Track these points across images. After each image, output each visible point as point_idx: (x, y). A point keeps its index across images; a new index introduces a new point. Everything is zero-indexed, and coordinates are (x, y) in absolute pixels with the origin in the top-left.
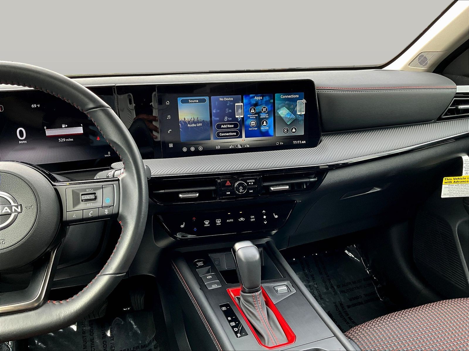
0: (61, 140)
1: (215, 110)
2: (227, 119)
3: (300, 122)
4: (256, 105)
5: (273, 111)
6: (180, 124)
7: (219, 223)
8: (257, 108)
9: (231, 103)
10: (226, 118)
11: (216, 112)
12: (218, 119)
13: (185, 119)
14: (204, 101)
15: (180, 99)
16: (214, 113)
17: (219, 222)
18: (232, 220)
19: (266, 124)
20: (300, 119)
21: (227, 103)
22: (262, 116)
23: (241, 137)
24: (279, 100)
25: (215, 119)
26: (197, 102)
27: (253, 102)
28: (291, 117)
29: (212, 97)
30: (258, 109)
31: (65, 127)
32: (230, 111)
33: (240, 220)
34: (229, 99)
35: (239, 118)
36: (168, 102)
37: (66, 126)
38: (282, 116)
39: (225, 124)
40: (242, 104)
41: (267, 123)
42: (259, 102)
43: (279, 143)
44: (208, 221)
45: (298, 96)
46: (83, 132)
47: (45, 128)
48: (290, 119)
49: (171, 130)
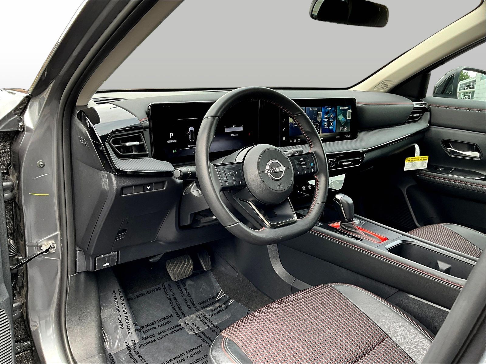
0: (232, 135)
3: (348, 124)
4: (328, 112)
5: (335, 117)
6: (289, 125)
9: (316, 112)
10: (313, 121)
13: (292, 121)
17: (310, 187)
20: (348, 122)
21: (314, 111)
22: (331, 120)
24: (339, 110)
27: (326, 111)
29: (307, 107)
30: (329, 115)
31: (235, 127)
32: (315, 116)
34: (315, 109)
35: (319, 121)
38: (340, 120)
40: (321, 112)
41: (332, 124)
42: (330, 111)
43: (338, 137)
45: (348, 108)
46: (243, 130)
47: (225, 127)
48: (344, 122)
49: (285, 129)
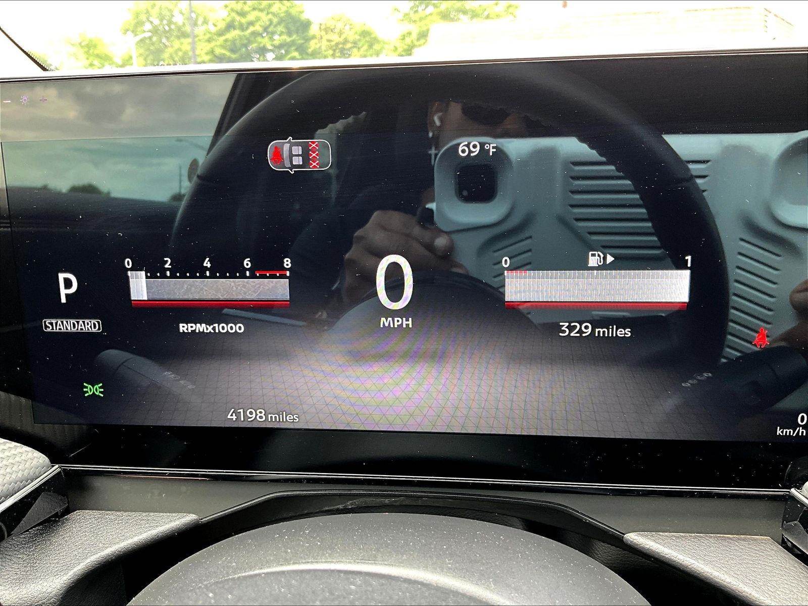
0: (571, 329)
31: (604, 267)
37: (610, 259)
46: (686, 299)
47: (506, 262)
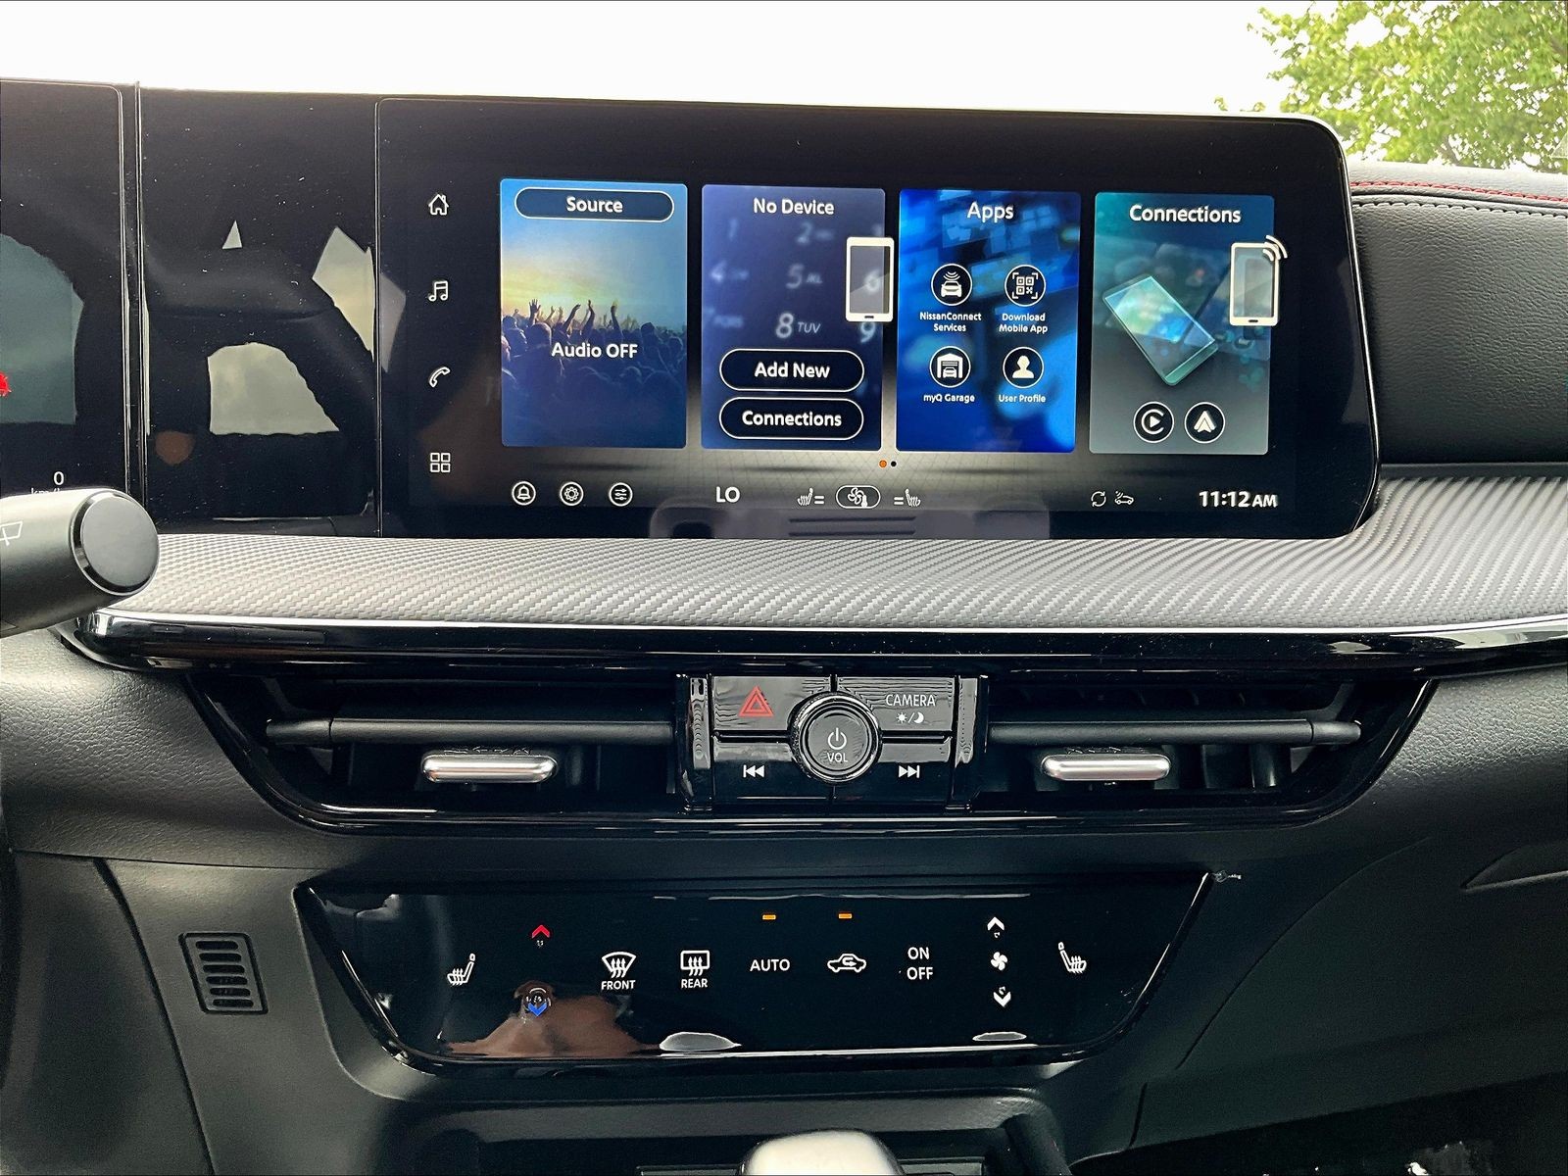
1: (722, 265)
2: (795, 326)
3: (1243, 377)
4: (974, 252)
6: (503, 338)
7: (694, 978)
8: (977, 272)
9: (825, 235)
10: (786, 320)
11: (726, 281)
12: (735, 322)
13: (534, 309)
14: (658, 208)
15: (511, 190)
16: (712, 283)
17: (695, 966)
18: (784, 965)
19: (1030, 375)
20: (1245, 354)
21: (801, 231)
22: (1008, 323)
23: (870, 440)
24: (1117, 233)
25: (719, 320)
26: (614, 215)
27: (957, 231)
28: (1186, 341)
29: (706, 189)
30: (987, 277)
32: (814, 279)
33: (836, 965)
34: (814, 208)
35: (868, 326)
36: (443, 198)
38: (1133, 329)
39: (780, 359)
40: (889, 242)
41: (1034, 366)
42: (995, 234)
43: (1111, 497)
44: (628, 959)
45: (1236, 216)
48: (1184, 353)
49: (444, 371)
